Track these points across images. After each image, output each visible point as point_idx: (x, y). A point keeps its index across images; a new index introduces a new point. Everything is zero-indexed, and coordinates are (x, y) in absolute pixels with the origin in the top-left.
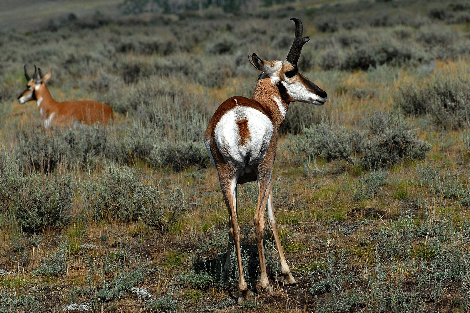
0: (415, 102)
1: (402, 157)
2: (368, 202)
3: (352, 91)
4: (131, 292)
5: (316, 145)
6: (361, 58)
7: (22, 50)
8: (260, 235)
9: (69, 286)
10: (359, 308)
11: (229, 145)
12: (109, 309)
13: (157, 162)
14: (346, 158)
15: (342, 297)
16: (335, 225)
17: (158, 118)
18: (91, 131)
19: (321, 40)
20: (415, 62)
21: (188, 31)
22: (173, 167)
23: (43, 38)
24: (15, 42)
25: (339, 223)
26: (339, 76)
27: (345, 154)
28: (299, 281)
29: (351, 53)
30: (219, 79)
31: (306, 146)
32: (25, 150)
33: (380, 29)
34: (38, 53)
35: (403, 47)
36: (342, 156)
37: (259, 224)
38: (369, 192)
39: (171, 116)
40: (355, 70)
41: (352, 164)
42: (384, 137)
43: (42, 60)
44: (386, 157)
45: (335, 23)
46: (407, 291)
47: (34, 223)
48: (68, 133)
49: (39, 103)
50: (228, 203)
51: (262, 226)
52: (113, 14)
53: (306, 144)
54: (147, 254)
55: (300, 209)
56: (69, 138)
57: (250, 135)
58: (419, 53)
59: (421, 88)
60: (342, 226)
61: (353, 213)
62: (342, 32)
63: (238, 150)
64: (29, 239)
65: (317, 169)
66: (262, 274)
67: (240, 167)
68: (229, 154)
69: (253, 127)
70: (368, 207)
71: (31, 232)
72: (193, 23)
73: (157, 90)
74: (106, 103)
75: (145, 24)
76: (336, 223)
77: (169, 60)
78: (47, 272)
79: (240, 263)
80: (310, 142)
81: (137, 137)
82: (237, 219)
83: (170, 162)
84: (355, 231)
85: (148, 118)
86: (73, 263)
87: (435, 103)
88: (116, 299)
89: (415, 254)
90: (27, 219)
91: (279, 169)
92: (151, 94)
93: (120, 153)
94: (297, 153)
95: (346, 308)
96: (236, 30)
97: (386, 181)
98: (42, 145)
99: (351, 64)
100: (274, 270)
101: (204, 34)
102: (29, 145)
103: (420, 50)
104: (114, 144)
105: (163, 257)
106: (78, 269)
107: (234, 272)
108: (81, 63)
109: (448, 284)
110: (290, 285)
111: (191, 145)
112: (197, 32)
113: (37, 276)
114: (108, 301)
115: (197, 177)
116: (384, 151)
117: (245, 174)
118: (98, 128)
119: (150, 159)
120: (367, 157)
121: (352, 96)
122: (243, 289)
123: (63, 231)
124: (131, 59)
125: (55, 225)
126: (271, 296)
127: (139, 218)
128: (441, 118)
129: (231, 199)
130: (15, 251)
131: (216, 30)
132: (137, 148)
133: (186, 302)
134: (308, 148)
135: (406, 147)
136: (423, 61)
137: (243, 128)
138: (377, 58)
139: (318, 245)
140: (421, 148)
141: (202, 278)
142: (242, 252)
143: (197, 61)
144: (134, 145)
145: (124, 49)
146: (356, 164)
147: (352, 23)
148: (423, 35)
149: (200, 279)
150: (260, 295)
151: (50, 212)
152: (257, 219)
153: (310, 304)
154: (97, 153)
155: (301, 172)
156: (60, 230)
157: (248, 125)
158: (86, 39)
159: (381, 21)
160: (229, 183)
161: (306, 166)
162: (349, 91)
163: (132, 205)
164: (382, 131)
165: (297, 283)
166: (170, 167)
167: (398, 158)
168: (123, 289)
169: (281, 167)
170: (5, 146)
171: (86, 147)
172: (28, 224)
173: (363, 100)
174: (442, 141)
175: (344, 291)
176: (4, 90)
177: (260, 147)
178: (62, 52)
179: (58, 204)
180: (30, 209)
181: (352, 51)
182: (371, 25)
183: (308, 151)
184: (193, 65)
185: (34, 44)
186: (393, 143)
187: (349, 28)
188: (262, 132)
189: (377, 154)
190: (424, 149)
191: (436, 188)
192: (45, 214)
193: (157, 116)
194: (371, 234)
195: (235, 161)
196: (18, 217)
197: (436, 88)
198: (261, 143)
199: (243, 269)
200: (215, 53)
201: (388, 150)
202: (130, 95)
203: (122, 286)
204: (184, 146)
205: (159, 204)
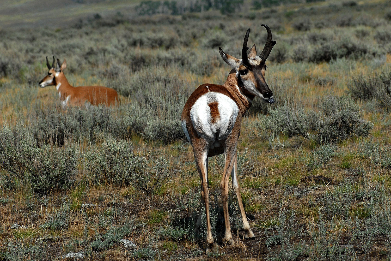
0: (364, 89)
1: (349, 134)
2: (318, 171)
3: (316, 79)
4: (119, 243)
5: (280, 124)
6: (326, 52)
7: (52, 44)
8: (225, 198)
9: (69, 238)
10: (304, 258)
11: (203, 123)
12: (100, 257)
13: (150, 136)
14: (303, 135)
15: (289, 249)
16: (290, 189)
17: (152, 100)
18: (96, 111)
19: (296, 37)
20: (370, 56)
21: (188, 29)
22: (163, 140)
23: (70, 34)
24: (46, 38)
25: (294, 188)
26: (307, 67)
27: (302, 131)
28: (258, 236)
29: (317, 48)
30: (208, 69)
31: (272, 124)
32: (42, 126)
33: (345, 29)
34: (64, 47)
35: (360, 43)
36: (300, 133)
37: (224, 189)
38: (320, 162)
39: (162, 99)
40: (320, 62)
41: (308, 140)
42: (335, 118)
43: (68, 52)
44: (336, 134)
45: (309, 23)
46: (345, 244)
47: (44, 186)
48: (78, 112)
49: (58, 87)
50: (200, 171)
51: (227, 190)
52: (130, 15)
53: (272, 123)
54: (135, 212)
55: (263, 176)
56: (79, 116)
57: (220, 115)
58: (374, 48)
59: (369, 77)
60: (296, 190)
61: (305, 180)
62: (313, 31)
63: (210, 127)
64: (40, 199)
65: (280, 143)
66: (227, 229)
67: (211, 142)
68: (202, 131)
69: (222, 109)
70: (319, 175)
71: (42, 193)
72: (192, 22)
73: (155, 77)
74: (114, 88)
75: (154, 23)
76: (291, 188)
77: (169, 53)
78: (52, 227)
79: (209, 221)
80: (275, 121)
81: (134, 116)
82: (207, 184)
83: (160, 136)
84: (307, 195)
85: (144, 101)
86: (75, 219)
87: (380, 90)
88: (106, 249)
89: (353, 214)
90: (39, 183)
91: (249, 143)
92: (150, 81)
93: (120, 129)
94: (264, 130)
95: (293, 258)
96: (227, 29)
97: (335, 153)
98: (56, 122)
99: (317, 57)
100: (237, 226)
101: (201, 32)
102: (46, 122)
103: (375, 46)
104: (115, 122)
105: (148, 215)
106: (78, 224)
107: (204, 228)
108: (99, 55)
109: (379, 239)
110: (250, 238)
111: (177, 123)
112: (195, 30)
113: (44, 229)
114: (100, 250)
115: (182, 149)
116: (334, 128)
117: (215, 148)
118: (102, 109)
119: (144, 134)
120: (320, 134)
121: (315, 83)
122: (210, 242)
123: (68, 192)
124: (138, 51)
125: (61, 188)
126: (233, 247)
127: (130, 183)
128: (385, 102)
129: (203, 168)
130: (28, 209)
131: (211, 28)
132: (133, 125)
133: (164, 252)
134: (273, 125)
135: (352, 126)
136: (376, 55)
137: (214, 110)
138: (339, 52)
139: (275, 206)
140: (365, 127)
141: (178, 232)
142: (210, 211)
143: (192, 54)
144: (131, 122)
145: (134, 44)
146: (311, 140)
147: (323, 24)
148: (379, 34)
149: (176, 233)
150: (224, 246)
151: (57, 177)
152: (223, 184)
153: (265, 255)
154: (101, 129)
155: (267, 146)
156: (66, 192)
157: (218, 107)
158: (104, 35)
159: (347, 22)
160: (202, 154)
161: (270, 141)
162: (313, 79)
163: (125, 172)
164: (333, 112)
165: (256, 236)
166: (160, 140)
167: (345, 135)
168: (113, 241)
169: (251, 141)
170: (24, 122)
171: (92, 124)
172: (39, 187)
173: (323, 87)
174: (383, 121)
175: (292, 244)
176: (33, 76)
177: (227, 125)
178: (84, 46)
179: (64, 170)
180: (41, 175)
181: (319, 46)
182: (337, 25)
183: (273, 129)
184: (188, 57)
185: (63, 39)
186: (341, 123)
187: (320, 28)
188: (230, 113)
189: (328, 131)
190: (367, 128)
191: (375, 160)
192: (53, 179)
193: (151, 99)
194: (320, 197)
195: (207, 136)
196: (31, 181)
197: (382, 77)
198: (228, 122)
199: (211, 225)
200: (208, 47)
201: (337, 128)
202: (133, 81)
203: (112, 238)
204: (172, 124)
205: (146, 171)
